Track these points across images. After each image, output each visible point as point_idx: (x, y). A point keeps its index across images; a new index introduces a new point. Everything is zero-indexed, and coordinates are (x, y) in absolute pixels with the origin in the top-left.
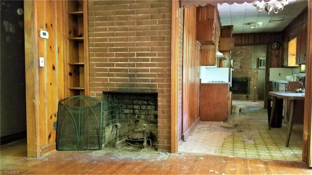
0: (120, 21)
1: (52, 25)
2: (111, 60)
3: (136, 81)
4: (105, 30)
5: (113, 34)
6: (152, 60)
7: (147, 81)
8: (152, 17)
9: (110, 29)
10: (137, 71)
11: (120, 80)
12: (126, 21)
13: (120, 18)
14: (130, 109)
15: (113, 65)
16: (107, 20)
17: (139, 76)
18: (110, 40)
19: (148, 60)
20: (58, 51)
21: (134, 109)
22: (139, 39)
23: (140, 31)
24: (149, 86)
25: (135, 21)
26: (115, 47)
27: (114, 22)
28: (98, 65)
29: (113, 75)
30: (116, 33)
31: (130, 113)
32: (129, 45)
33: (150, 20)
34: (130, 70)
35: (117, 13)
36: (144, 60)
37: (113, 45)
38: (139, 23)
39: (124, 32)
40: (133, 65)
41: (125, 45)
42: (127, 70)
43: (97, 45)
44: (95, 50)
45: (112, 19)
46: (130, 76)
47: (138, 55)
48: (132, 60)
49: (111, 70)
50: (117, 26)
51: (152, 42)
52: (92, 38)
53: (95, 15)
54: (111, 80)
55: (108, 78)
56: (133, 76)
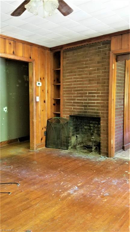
0: (80, 73)
1: (44, 78)
2: (74, 97)
3: (88, 109)
4: (71, 79)
5: (75, 81)
6: (98, 96)
7: (94, 109)
8: (98, 69)
9: (74, 78)
10: (88, 103)
11: (79, 109)
12: (83, 73)
13: (80, 71)
14: (88, 126)
15: (75, 100)
16: (72, 73)
17: (89, 106)
18: (74, 84)
19: (95, 96)
20: (48, 92)
21: (90, 126)
22: (90, 83)
23: (91, 79)
24: (95, 113)
25: (88, 72)
26: (76, 89)
27: (76, 73)
28: (67, 100)
29: (75, 106)
30: (77, 80)
31: (88, 129)
32: (84, 87)
33: (97, 71)
34: (85, 103)
35: (78, 68)
36: (93, 96)
37: (75, 88)
38: (90, 74)
39: (81, 79)
40: (86, 100)
41: (82, 87)
42: (82, 103)
43: (67, 88)
44: (66, 91)
45: (75, 72)
46: (84, 106)
47: (89, 93)
48: (85, 96)
49: (74, 103)
50: (78, 76)
51: (98, 85)
52: (65, 84)
53: (67, 70)
54: (74, 108)
55: (72, 107)
56: (86, 106)
